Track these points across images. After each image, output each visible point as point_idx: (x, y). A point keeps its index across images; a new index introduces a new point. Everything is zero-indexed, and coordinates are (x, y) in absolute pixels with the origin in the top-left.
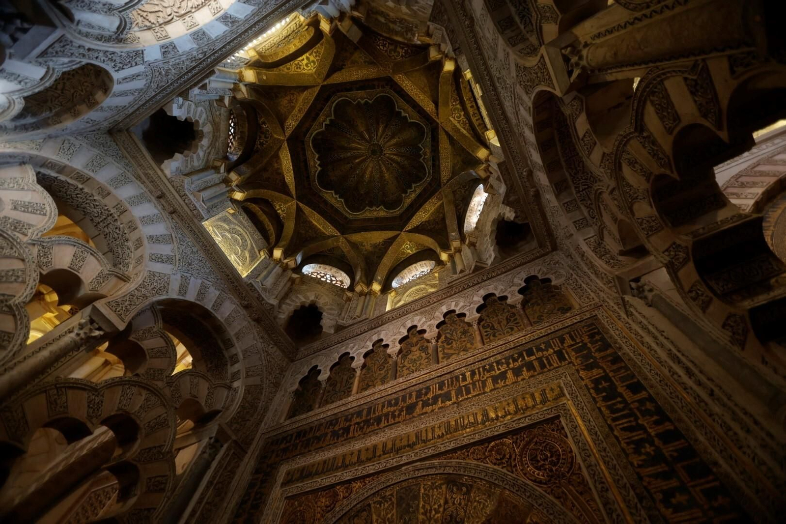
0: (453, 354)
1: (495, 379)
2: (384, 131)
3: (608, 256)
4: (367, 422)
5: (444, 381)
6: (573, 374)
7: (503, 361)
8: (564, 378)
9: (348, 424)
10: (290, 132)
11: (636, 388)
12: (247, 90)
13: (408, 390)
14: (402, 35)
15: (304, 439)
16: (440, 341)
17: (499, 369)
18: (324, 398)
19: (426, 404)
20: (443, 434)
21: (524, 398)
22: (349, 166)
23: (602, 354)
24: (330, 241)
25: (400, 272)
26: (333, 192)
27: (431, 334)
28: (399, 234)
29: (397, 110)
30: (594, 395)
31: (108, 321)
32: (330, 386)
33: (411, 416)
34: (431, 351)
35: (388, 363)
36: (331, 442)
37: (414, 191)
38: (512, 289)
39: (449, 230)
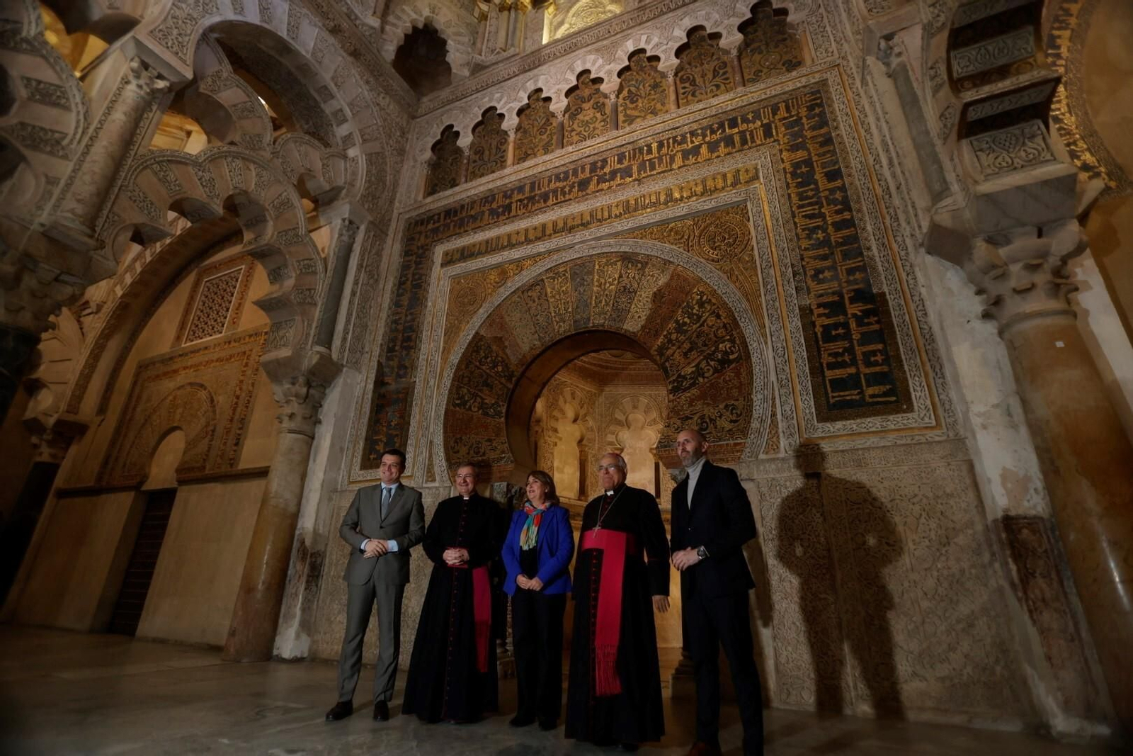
0: (637, 117)
1: (686, 154)
4: (531, 199)
5: (624, 153)
6: (774, 155)
7: (699, 131)
8: (763, 159)
9: (507, 201)
13: (580, 162)
15: (456, 218)
16: (621, 96)
17: (692, 142)
18: (471, 170)
19: (601, 180)
20: (620, 213)
21: (714, 179)
23: (815, 133)
27: (610, 85)
30: (789, 180)
32: (476, 154)
33: (584, 193)
34: (608, 110)
35: (552, 124)
36: (490, 221)
38: (731, 21)
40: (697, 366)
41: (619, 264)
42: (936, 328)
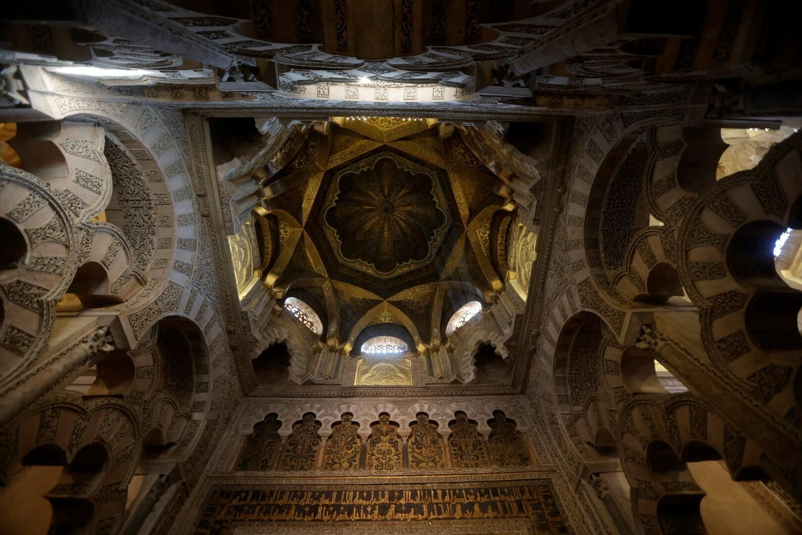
0: (422, 461)
1: (464, 508)
2: (404, 196)
3: (577, 438)
4: (337, 507)
5: (416, 491)
6: (529, 529)
7: (472, 492)
8: (522, 530)
9: (315, 503)
10: (333, 166)
12: (327, 126)
13: (381, 487)
14: (480, 154)
15: (262, 503)
16: (410, 440)
17: (468, 499)
18: (283, 458)
19: (398, 510)
22: (357, 208)
23: (553, 519)
24: (317, 280)
25: (370, 338)
26: (336, 231)
27: (403, 430)
28: (383, 301)
29: (432, 193)
31: (124, 338)
32: (291, 444)
33: (383, 518)
34: (400, 449)
35: (356, 443)
36: (296, 518)
37: (409, 266)
38: (482, 416)
39: (433, 325)
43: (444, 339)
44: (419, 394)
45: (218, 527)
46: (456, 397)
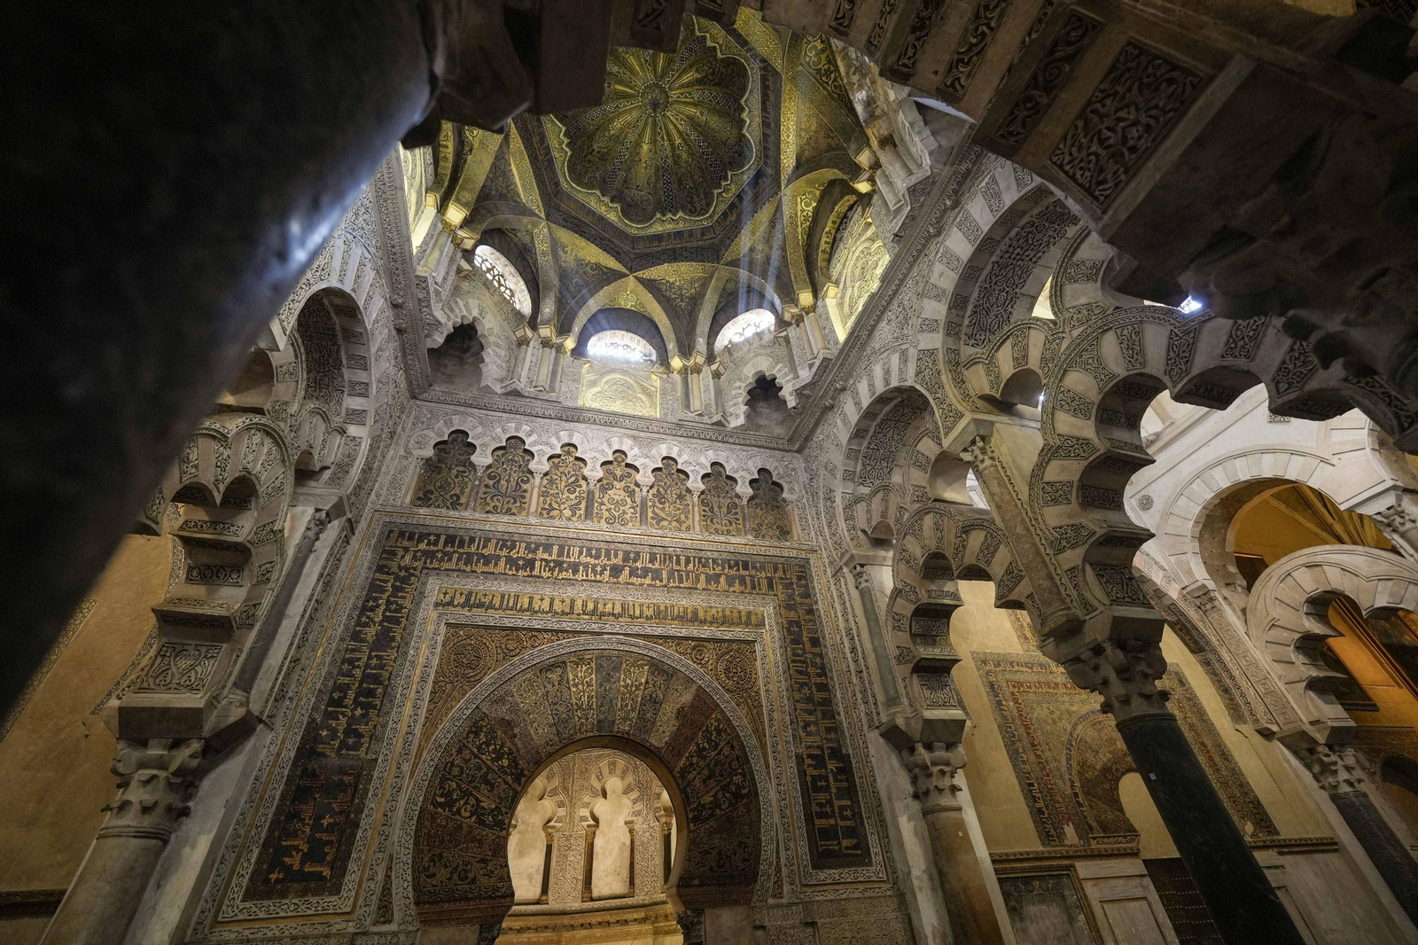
0: (664, 519)
1: (709, 579)
3: (852, 522)
4: (559, 564)
5: (655, 554)
6: (775, 608)
7: (720, 562)
8: (767, 607)
9: (530, 556)
11: (815, 642)
13: (613, 545)
15: (460, 550)
16: (651, 491)
17: (714, 569)
18: (481, 494)
19: (634, 572)
20: (651, 616)
21: (731, 612)
23: (802, 600)
24: (525, 220)
25: (601, 330)
26: (564, 129)
27: (643, 476)
28: (626, 275)
29: (743, 101)
30: (785, 634)
33: (615, 580)
34: (638, 501)
35: (581, 486)
36: (507, 571)
37: (676, 222)
38: (744, 473)
39: (698, 331)
40: (715, 796)
41: (646, 668)
42: (883, 795)
43: (711, 358)
44: (668, 431)
45: (403, 573)
46: (715, 443)
